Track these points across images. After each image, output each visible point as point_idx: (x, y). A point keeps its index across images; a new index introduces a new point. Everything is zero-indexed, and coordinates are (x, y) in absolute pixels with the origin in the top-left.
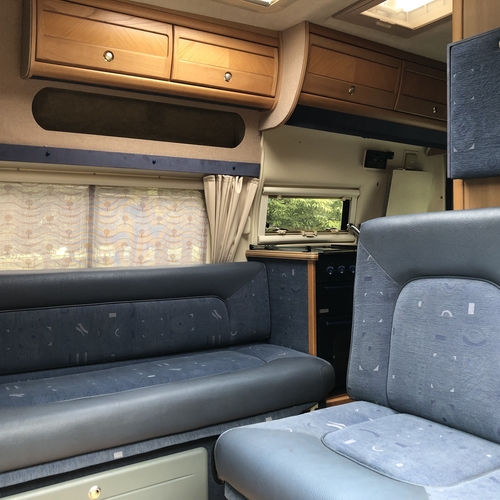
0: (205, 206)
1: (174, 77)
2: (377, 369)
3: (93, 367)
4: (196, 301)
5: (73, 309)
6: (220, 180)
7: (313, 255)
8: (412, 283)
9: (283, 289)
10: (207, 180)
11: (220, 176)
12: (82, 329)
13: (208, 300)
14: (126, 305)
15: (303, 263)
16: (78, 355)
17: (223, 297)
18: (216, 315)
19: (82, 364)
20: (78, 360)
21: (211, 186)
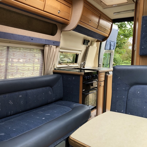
3: (14, 116)
4: (44, 88)
5: (7, 95)
6: (50, 47)
9: (69, 83)
10: (46, 46)
11: (50, 45)
12: (11, 103)
13: (48, 88)
14: (24, 92)
16: (9, 112)
17: (51, 87)
18: (50, 93)
19: (11, 115)
20: (9, 114)
21: (47, 49)
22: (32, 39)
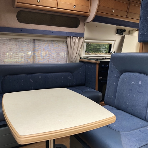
0: (67, 46)
1: (58, 7)
2: (113, 97)
4: (64, 74)
6: (72, 38)
7: (98, 62)
8: (124, 73)
9: (89, 71)
10: (68, 38)
11: (72, 37)
13: (67, 73)
14: (44, 74)
15: (95, 64)
16: (30, 88)
17: (71, 73)
18: (69, 78)
21: (69, 40)
22: (52, 33)
